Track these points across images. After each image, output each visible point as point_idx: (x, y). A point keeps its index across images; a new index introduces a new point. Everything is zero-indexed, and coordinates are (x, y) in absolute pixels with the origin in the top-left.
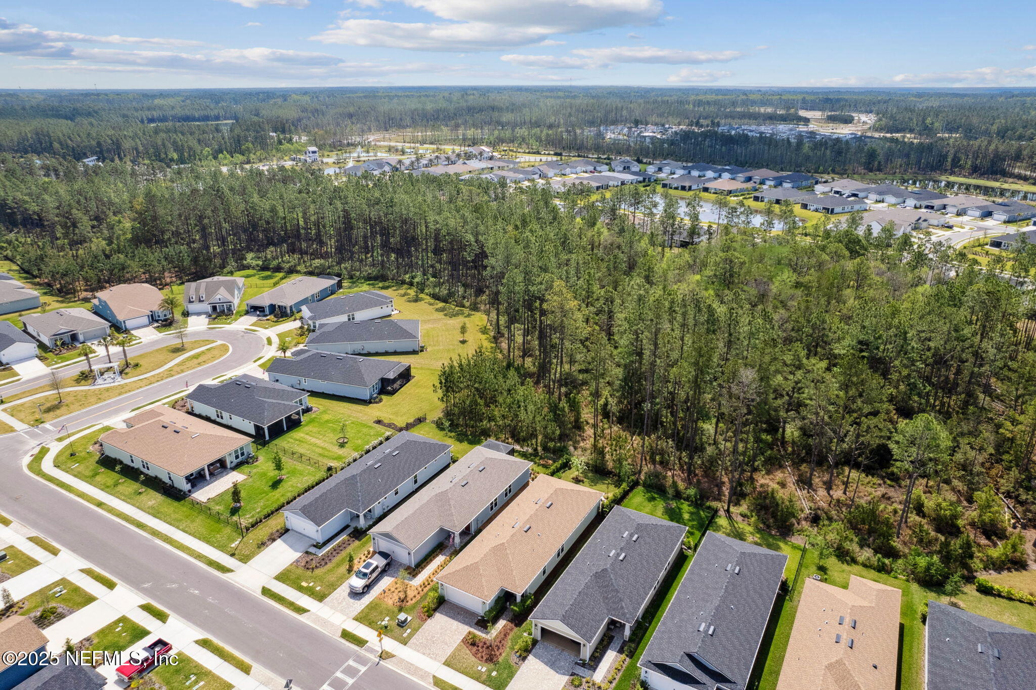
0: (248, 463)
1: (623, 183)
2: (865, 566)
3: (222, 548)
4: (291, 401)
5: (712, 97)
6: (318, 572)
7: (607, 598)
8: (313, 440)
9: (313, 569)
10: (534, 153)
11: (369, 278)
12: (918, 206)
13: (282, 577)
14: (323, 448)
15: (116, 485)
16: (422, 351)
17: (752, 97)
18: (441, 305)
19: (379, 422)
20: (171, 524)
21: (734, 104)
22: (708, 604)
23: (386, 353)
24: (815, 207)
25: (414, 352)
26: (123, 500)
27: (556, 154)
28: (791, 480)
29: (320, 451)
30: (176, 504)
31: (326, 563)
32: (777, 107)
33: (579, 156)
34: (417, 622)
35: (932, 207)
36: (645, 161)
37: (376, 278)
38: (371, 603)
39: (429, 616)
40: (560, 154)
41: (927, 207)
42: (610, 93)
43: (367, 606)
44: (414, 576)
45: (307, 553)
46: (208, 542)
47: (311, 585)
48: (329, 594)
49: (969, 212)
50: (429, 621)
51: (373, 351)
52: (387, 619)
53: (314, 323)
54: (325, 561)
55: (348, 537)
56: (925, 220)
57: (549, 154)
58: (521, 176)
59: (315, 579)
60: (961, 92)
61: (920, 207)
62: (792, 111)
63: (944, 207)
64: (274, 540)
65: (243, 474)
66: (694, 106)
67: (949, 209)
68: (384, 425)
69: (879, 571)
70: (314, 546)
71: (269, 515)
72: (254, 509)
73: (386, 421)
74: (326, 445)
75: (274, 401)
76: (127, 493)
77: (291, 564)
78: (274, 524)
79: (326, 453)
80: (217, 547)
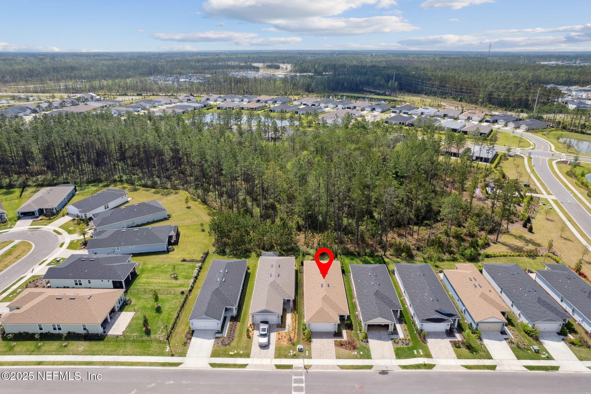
0: (126, 304)
1: (195, 109)
2: (448, 261)
3: (162, 354)
4: (125, 262)
5: (199, 57)
6: (233, 344)
7: (386, 302)
8: (155, 281)
9: (229, 344)
10: (123, 95)
11: (89, 182)
12: (344, 108)
13: (214, 354)
14: (167, 283)
15: (39, 348)
16: (170, 217)
17: (222, 56)
18: (153, 190)
19: (184, 260)
20: (111, 355)
21: (217, 61)
22: (425, 290)
23: (149, 223)
24: (302, 112)
25: (165, 219)
26: (56, 354)
27: (138, 95)
28: (395, 236)
29: (167, 285)
30: (102, 342)
31: (233, 339)
32: (240, 62)
33: (153, 95)
34: (307, 347)
35: (350, 108)
36: (195, 95)
37: (94, 181)
38: (276, 347)
39: (310, 342)
40: (141, 95)
41: (348, 108)
42: (139, 56)
43: (276, 350)
44: (285, 327)
45: (217, 338)
46: (149, 355)
47: (235, 352)
48: (250, 352)
49: (366, 109)
50: (312, 344)
51: (139, 224)
52: (291, 351)
53: (85, 215)
54: (231, 337)
55: (231, 323)
56: (354, 114)
57: (133, 95)
58: (132, 109)
59: (234, 348)
60: (317, 52)
61: (345, 108)
62: (248, 63)
63: (355, 107)
64: (190, 339)
65: (130, 311)
66: (195, 63)
67: (357, 108)
68: (189, 261)
69: (454, 261)
70: (217, 333)
71: (173, 328)
72: (159, 328)
73: (188, 259)
74: (166, 281)
75: (119, 264)
76: (53, 349)
77: (214, 347)
78: (181, 330)
79: (171, 285)
80: (157, 355)
